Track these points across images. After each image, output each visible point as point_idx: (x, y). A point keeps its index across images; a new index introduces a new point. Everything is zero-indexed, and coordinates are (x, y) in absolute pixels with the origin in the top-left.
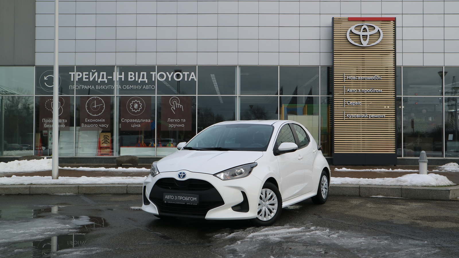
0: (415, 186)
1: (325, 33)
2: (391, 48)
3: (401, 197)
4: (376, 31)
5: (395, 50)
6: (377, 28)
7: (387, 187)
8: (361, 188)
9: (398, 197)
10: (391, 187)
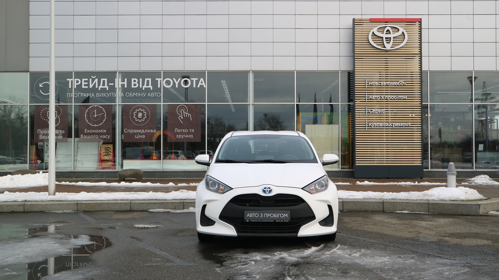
0: (443, 200)
1: (345, 36)
2: (417, 51)
3: (428, 212)
4: (400, 33)
5: (421, 54)
6: (401, 30)
7: (413, 202)
8: (384, 203)
9: (425, 212)
10: (417, 202)
